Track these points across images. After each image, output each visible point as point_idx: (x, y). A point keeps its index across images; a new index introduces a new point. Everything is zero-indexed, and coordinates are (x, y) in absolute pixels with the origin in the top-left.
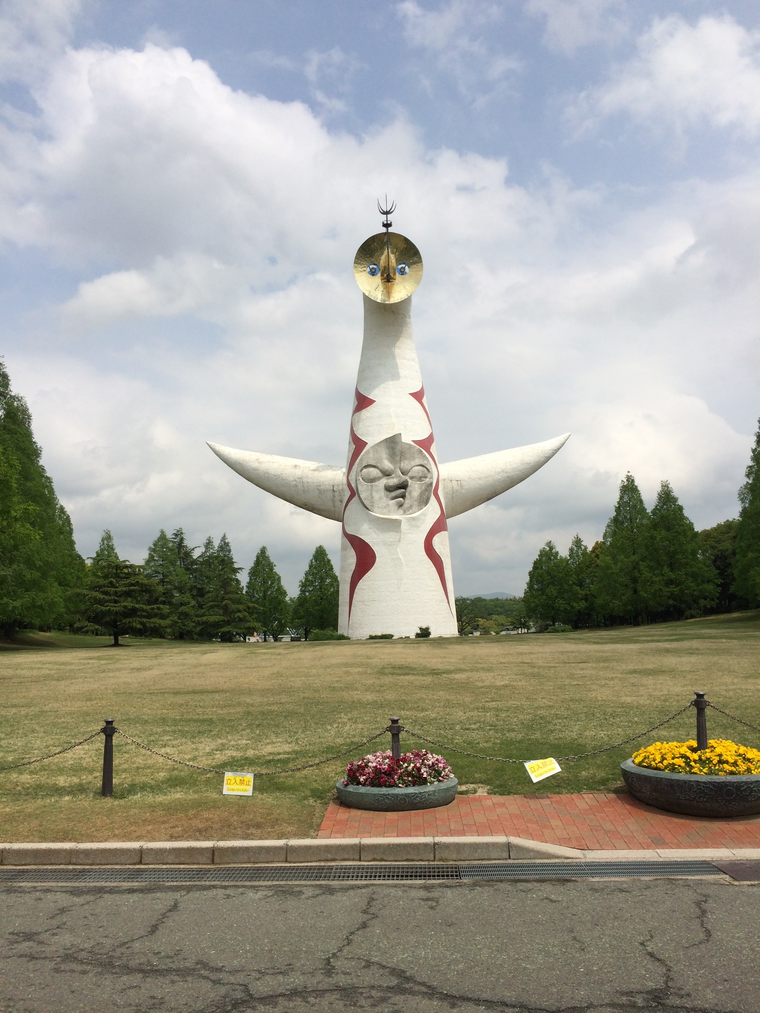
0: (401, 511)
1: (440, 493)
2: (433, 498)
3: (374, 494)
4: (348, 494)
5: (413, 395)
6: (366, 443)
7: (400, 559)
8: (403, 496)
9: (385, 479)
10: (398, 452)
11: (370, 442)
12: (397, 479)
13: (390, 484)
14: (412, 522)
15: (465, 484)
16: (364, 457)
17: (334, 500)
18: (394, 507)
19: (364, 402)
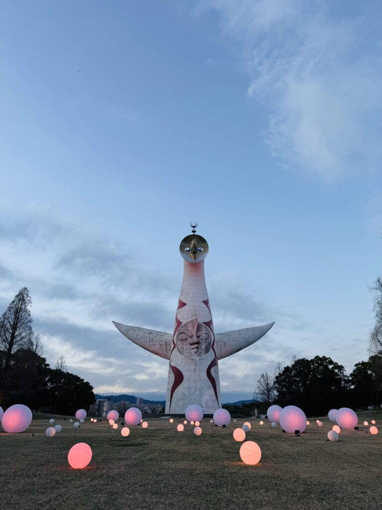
0: (196, 355)
1: (215, 347)
2: (211, 349)
3: (184, 346)
4: (172, 346)
5: (204, 302)
6: (181, 323)
7: (194, 379)
9: (189, 340)
10: (196, 327)
11: (184, 322)
12: (195, 339)
13: (192, 342)
14: (201, 361)
15: (227, 343)
16: (181, 329)
17: (167, 350)
18: (193, 353)
19: (183, 305)
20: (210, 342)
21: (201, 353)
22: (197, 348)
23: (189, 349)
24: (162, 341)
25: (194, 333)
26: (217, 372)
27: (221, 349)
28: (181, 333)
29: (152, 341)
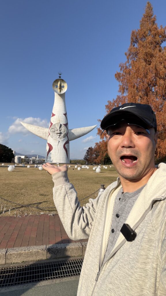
0: (59, 138)
2: (66, 137)
3: (54, 134)
4: (48, 134)
5: (64, 114)
6: (53, 124)
7: (58, 148)
8: (60, 135)
9: (56, 132)
10: (59, 126)
11: (54, 123)
12: (59, 132)
13: (57, 133)
14: (61, 141)
16: (52, 127)
17: (46, 136)
18: (57, 138)
19: (54, 115)
20: (66, 133)
21: (61, 138)
23: (55, 136)
24: (44, 132)
25: (58, 129)
26: (68, 146)
27: (71, 137)
28: (52, 129)
29: (39, 131)
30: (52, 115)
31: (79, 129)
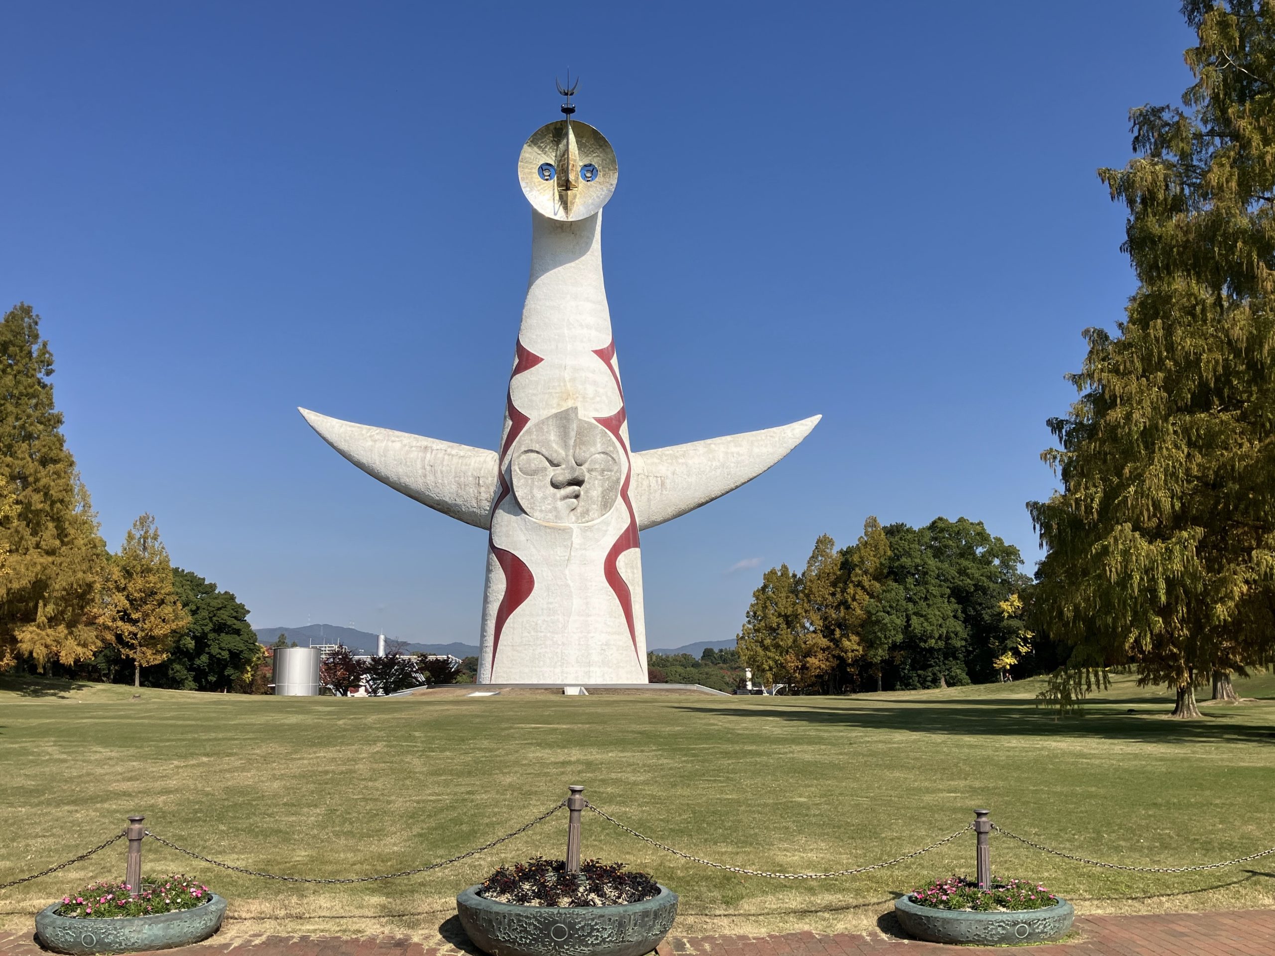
0: (573, 517)
1: (631, 493)
2: (620, 499)
3: (535, 491)
4: (498, 490)
5: (600, 353)
6: (526, 420)
7: (567, 585)
9: (551, 471)
10: (573, 434)
11: (534, 416)
12: (569, 471)
13: (559, 478)
14: (588, 533)
15: (668, 481)
16: (524, 439)
17: (480, 499)
18: (564, 512)
19: (527, 360)
20: (618, 479)
21: (587, 512)
22: (577, 497)
23: (550, 500)
24: (466, 473)
25: (567, 453)
27: (649, 500)
28: (526, 452)
29: (435, 473)
30: (517, 361)
31: (699, 447)
